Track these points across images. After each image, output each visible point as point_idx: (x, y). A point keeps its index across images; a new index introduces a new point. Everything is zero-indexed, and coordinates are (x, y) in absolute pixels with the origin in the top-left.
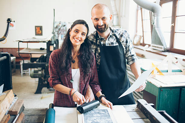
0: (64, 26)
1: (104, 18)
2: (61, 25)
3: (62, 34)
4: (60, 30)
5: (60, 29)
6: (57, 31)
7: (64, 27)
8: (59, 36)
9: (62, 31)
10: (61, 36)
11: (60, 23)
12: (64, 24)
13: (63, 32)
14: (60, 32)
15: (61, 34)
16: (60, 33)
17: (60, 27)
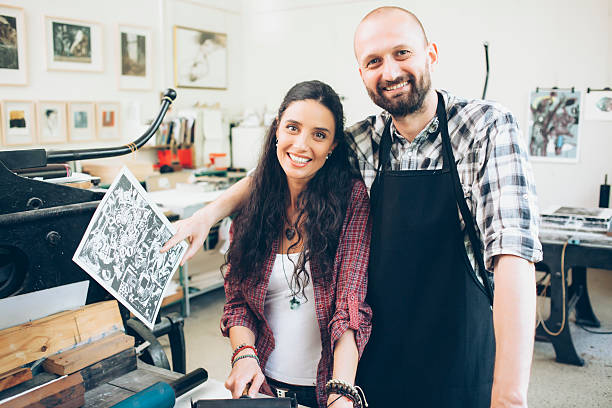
0: (571, 102)
1: (403, 52)
2: (556, 100)
3: (558, 134)
4: (555, 119)
5: (551, 115)
6: (542, 123)
7: (569, 109)
8: (546, 141)
9: (558, 121)
10: (556, 143)
11: (553, 94)
12: (570, 96)
13: (564, 125)
14: (550, 125)
15: (554, 132)
16: (552, 129)
17: (552, 109)
